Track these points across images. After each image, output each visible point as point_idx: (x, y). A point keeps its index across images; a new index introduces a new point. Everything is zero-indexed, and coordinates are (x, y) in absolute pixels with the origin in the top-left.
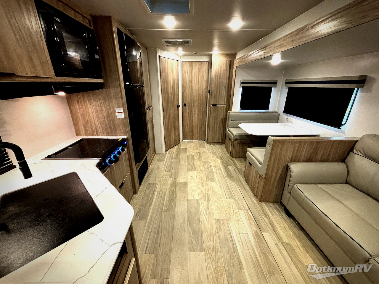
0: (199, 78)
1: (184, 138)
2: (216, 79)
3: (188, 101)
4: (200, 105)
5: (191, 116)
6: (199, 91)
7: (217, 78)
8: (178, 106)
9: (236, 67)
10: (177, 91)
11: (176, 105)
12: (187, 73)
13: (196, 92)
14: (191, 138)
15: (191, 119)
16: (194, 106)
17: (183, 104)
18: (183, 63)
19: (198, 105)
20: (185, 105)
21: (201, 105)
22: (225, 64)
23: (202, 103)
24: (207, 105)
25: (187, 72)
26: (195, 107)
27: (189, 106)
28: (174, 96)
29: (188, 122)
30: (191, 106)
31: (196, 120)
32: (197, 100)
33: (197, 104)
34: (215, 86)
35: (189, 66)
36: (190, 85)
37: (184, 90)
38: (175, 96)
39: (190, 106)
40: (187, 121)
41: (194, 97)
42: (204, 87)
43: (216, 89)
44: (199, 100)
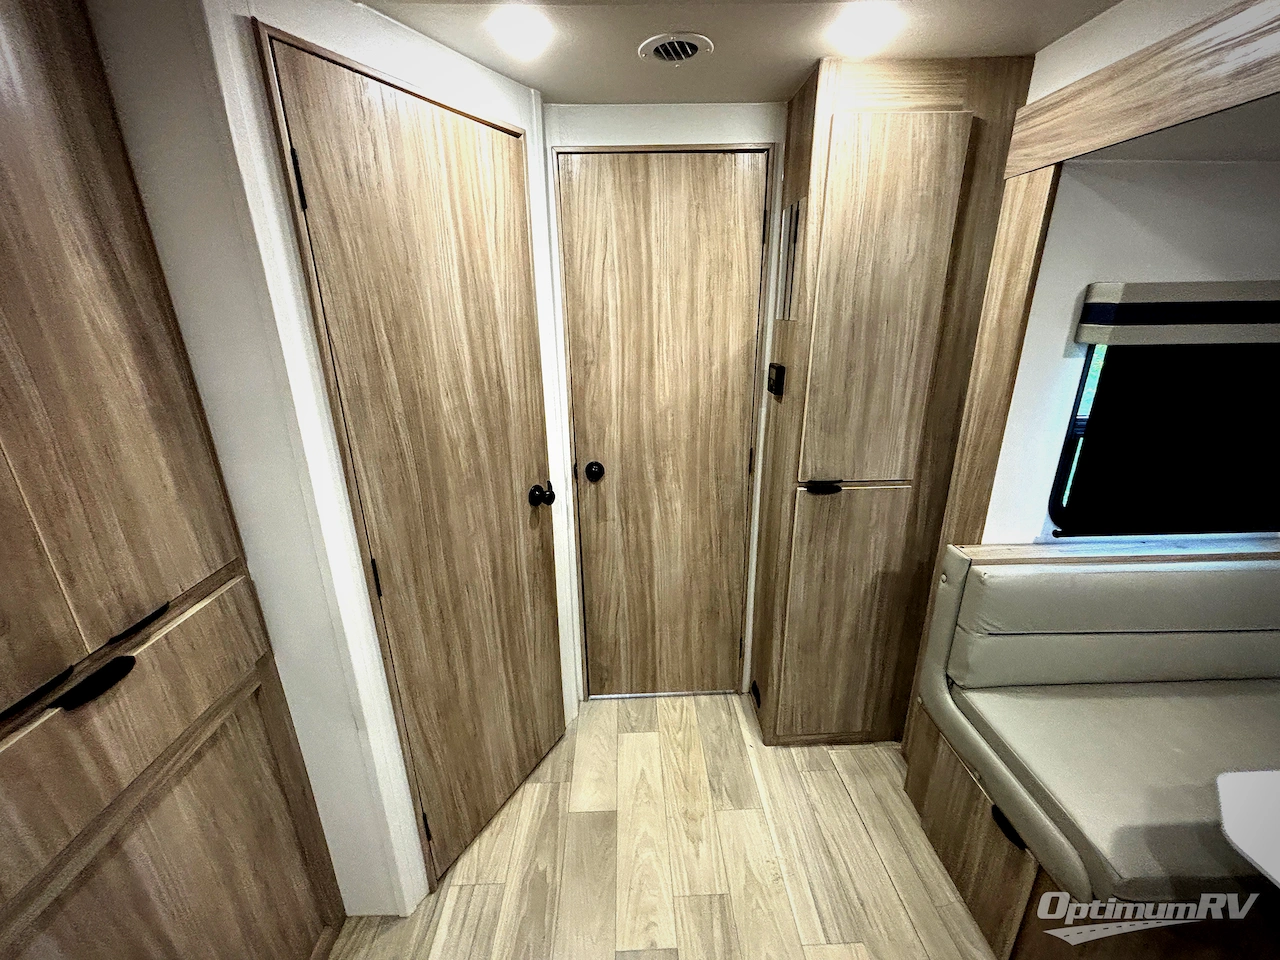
0: (692, 280)
1: (597, 682)
2: (849, 284)
3: (617, 446)
4: (706, 469)
5: (638, 545)
6: (694, 376)
7: (851, 273)
8: (542, 497)
9: (1059, 166)
10: (522, 386)
11: (520, 489)
12: (599, 244)
13: (674, 378)
14: (647, 683)
15: (641, 565)
16: (659, 477)
17: (582, 469)
18: (566, 162)
19: (692, 473)
20: (595, 473)
21: (712, 473)
22: (928, 153)
23: (719, 458)
24: (751, 470)
25: (599, 236)
26: (671, 486)
27: (624, 481)
28: (497, 432)
29: (619, 583)
30: (641, 476)
31: (678, 569)
32: (684, 435)
33: (683, 466)
34: (834, 336)
35: (618, 187)
36: (631, 339)
37: (587, 373)
38: (505, 425)
39: (634, 477)
40: (616, 575)
41: (664, 415)
42: (735, 345)
43: (842, 368)
44: (693, 438)
